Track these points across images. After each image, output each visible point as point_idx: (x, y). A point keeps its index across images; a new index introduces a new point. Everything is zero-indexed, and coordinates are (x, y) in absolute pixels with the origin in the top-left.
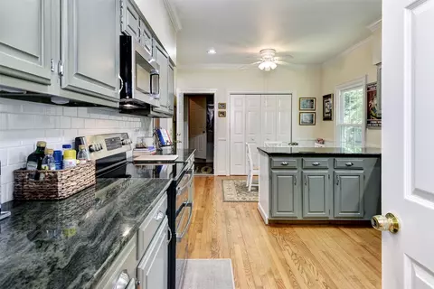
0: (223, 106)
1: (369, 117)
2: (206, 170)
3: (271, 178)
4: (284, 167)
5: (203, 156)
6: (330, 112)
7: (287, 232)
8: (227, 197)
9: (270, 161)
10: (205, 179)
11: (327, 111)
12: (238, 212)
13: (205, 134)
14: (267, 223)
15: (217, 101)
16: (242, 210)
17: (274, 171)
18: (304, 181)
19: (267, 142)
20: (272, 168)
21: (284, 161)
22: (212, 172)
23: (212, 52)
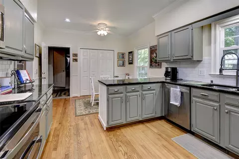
0: (75, 55)
1: (151, 63)
2: (65, 94)
3: (108, 100)
4: (116, 93)
5: (63, 85)
6: (132, 60)
7: (118, 134)
8: (78, 112)
9: (108, 89)
10: (63, 101)
11: (130, 60)
12: (86, 124)
13: (65, 72)
14: (105, 129)
15: (71, 52)
16: (88, 121)
17: (110, 96)
18: (127, 100)
19: (102, 76)
20: (109, 94)
21: (116, 89)
22: (69, 95)
23: (68, 20)
